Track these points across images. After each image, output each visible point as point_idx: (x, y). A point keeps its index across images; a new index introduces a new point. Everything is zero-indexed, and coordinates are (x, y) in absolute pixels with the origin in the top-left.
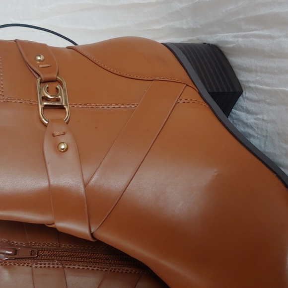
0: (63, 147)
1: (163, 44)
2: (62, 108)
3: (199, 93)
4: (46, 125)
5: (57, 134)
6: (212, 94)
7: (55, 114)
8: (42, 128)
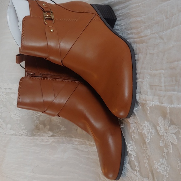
0: (52, 31)
1: (90, 4)
2: (51, 19)
3: (101, 18)
4: (46, 24)
5: (50, 27)
6: (105, 19)
7: (50, 22)
8: (44, 25)
